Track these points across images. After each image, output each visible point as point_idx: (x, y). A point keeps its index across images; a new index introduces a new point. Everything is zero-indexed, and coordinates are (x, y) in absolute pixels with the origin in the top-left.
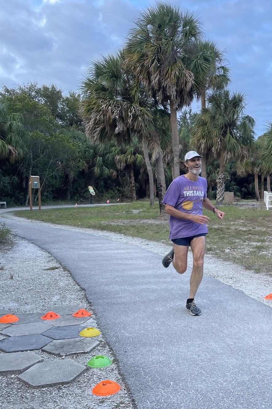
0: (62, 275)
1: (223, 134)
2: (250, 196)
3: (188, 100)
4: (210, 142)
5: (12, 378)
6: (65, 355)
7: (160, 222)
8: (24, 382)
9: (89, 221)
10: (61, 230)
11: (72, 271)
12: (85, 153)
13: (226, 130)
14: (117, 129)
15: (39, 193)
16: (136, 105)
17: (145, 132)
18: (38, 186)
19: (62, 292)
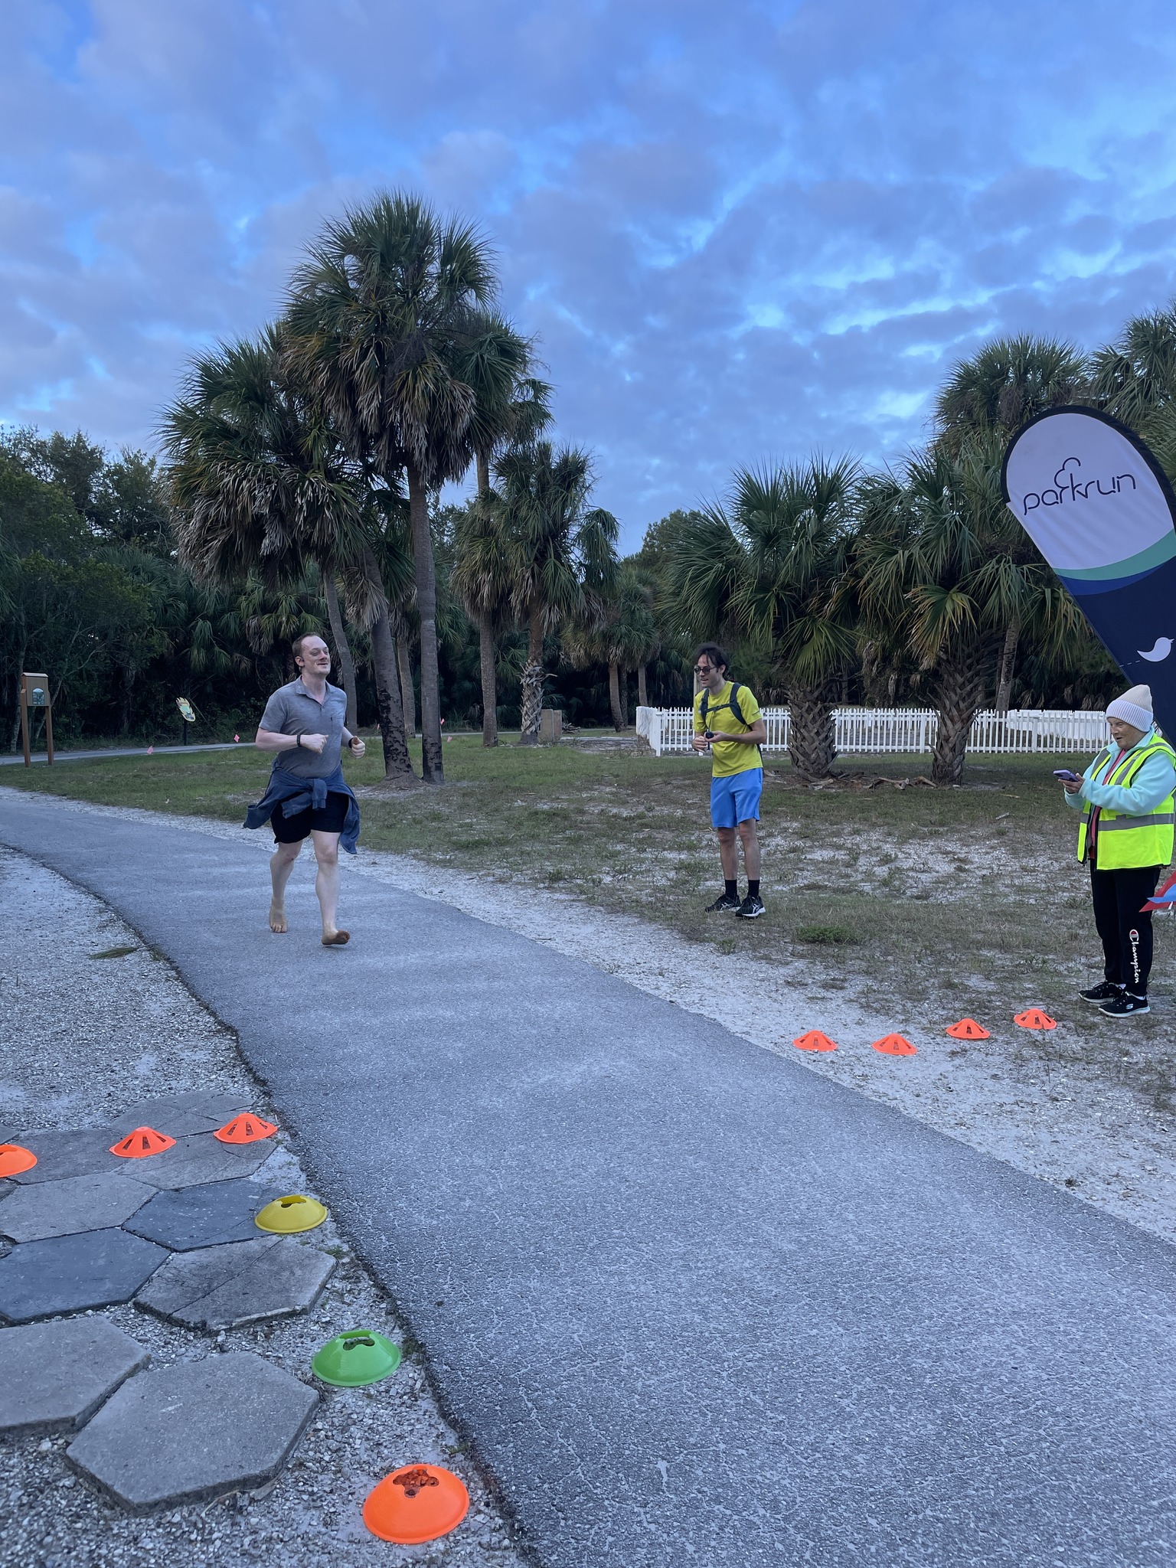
0: (151, 975)
1: (536, 559)
2: (593, 720)
3: (460, 463)
4: (502, 581)
5: (43, 1456)
6: (224, 1327)
7: (388, 795)
8: (92, 1479)
9: (191, 793)
10: (119, 821)
11: (179, 960)
12: (166, 611)
13: (546, 548)
14: (266, 541)
15: (48, 717)
16: (316, 477)
17: (341, 550)
18: (46, 701)
19: (160, 1039)
